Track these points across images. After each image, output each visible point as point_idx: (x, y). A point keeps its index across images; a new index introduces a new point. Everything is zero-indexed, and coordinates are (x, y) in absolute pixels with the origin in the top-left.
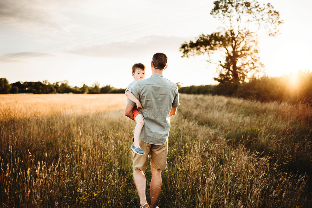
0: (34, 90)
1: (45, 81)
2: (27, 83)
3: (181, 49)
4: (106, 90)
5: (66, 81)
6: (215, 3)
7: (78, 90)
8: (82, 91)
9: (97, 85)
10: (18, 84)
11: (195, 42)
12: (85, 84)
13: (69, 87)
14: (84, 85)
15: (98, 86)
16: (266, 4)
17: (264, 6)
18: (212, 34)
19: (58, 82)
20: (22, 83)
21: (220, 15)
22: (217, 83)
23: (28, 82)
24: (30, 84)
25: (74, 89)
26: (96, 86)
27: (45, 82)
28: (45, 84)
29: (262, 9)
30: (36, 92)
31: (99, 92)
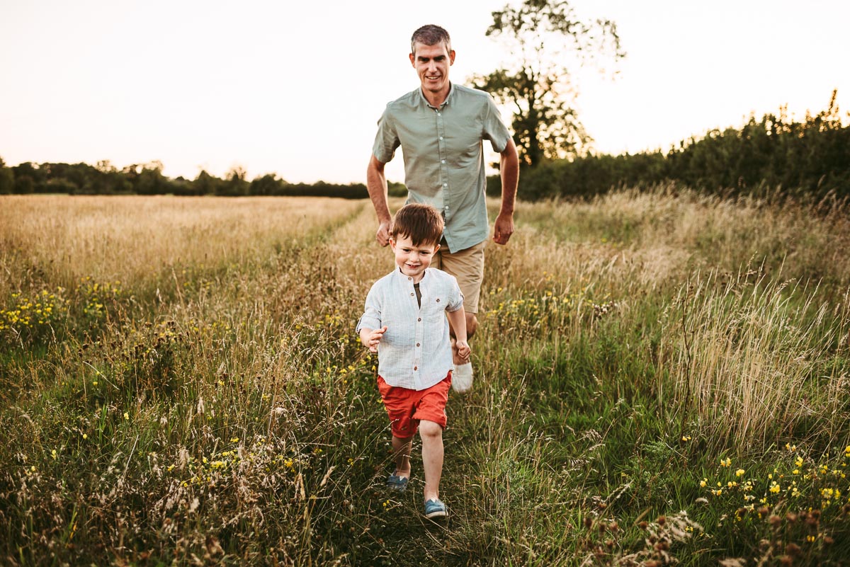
0: (71, 185)
1: (104, 162)
2: (48, 167)
4: (268, 186)
5: (156, 162)
7: (190, 187)
8: (205, 186)
9: (239, 174)
10: (26, 168)
12: (206, 172)
13: (164, 178)
14: (203, 173)
15: (243, 176)
16: (594, 19)
17: (590, 22)
18: (491, 76)
19: (136, 166)
20: (36, 167)
21: (505, 35)
23: (52, 165)
24: (58, 170)
25: (179, 183)
26: (236, 176)
27: (101, 164)
28: (102, 170)
29: (586, 29)
30: (77, 191)
31: (247, 191)
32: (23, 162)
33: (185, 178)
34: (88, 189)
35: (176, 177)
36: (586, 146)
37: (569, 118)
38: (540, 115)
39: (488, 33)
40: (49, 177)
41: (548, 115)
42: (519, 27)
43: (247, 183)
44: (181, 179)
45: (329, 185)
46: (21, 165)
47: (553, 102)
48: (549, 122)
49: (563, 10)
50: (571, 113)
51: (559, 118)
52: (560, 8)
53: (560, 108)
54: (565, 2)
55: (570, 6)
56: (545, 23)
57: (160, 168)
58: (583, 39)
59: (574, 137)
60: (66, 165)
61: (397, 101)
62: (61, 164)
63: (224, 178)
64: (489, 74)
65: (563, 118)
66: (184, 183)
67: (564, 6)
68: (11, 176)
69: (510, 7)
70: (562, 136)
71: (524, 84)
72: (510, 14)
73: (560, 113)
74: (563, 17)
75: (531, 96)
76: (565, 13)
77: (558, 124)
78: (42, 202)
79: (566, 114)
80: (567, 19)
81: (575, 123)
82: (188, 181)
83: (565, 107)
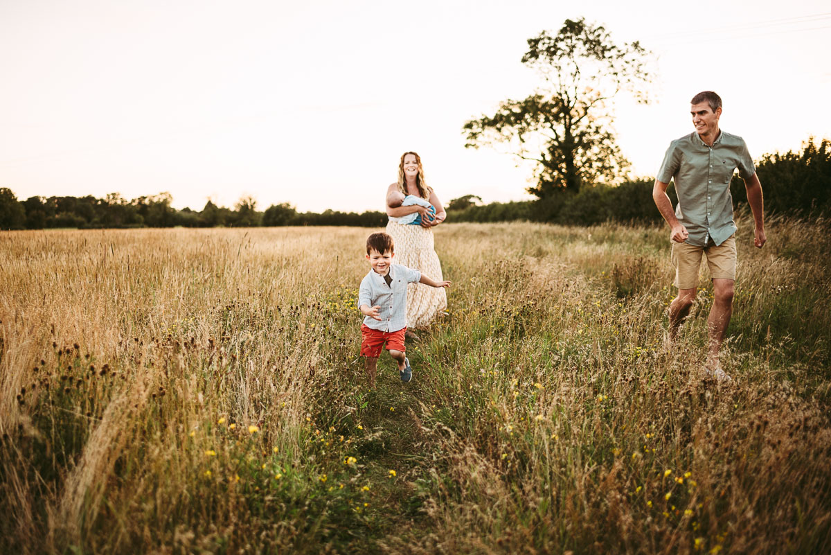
0: (80, 219)
1: (113, 194)
2: (56, 201)
3: (464, 130)
4: (280, 217)
5: (164, 194)
6: (530, 41)
7: (199, 219)
8: (213, 217)
9: (249, 205)
10: (34, 202)
11: (492, 117)
12: (213, 202)
13: (173, 210)
14: (210, 203)
15: (252, 206)
16: (630, 43)
17: (626, 47)
18: (526, 102)
19: (144, 198)
20: (44, 201)
21: (541, 63)
22: (534, 198)
23: (59, 198)
24: (66, 203)
25: (185, 214)
26: (245, 207)
27: (111, 197)
28: (112, 202)
29: (622, 53)
30: (86, 225)
31: (260, 222)
32: (31, 196)
33: (192, 209)
34: (96, 222)
35: (182, 209)
36: (624, 169)
37: (606, 142)
38: (577, 140)
39: (524, 60)
40: (57, 211)
41: (585, 139)
42: (554, 53)
43: (259, 213)
44: (187, 210)
45: (344, 215)
46: (29, 199)
47: (589, 127)
48: (587, 146)
49: (599, 36)
50: (608, 137)
51: (596, 143)
52: (596, 33)
53: (597, 132)
54: (601, 28)
55: (606, 32)
56: (581, 48)
57: (169, 200)
58: (619, 64)
59: (612, 161)
60: (73, 199)
61: (680, 139)
62: (68, 198)
63: (232, 209)
64: (524, 100)
65: (601, 143)
66: (191, 214)
67: (600, 31)
68: (23, 211)
69: (546, 34)
70: (600, 160)
71: (561, 109)
72: (546, 41)
73: (596, 137)
74: (599, 43)
75: (567, 121)
76: (601, 39)
77: (595, 149)
78: (51, 236)
79: (603, 139)
80: (603, 45)
81: (612, 147)
82: (195, 212)
83: (602, 131)
